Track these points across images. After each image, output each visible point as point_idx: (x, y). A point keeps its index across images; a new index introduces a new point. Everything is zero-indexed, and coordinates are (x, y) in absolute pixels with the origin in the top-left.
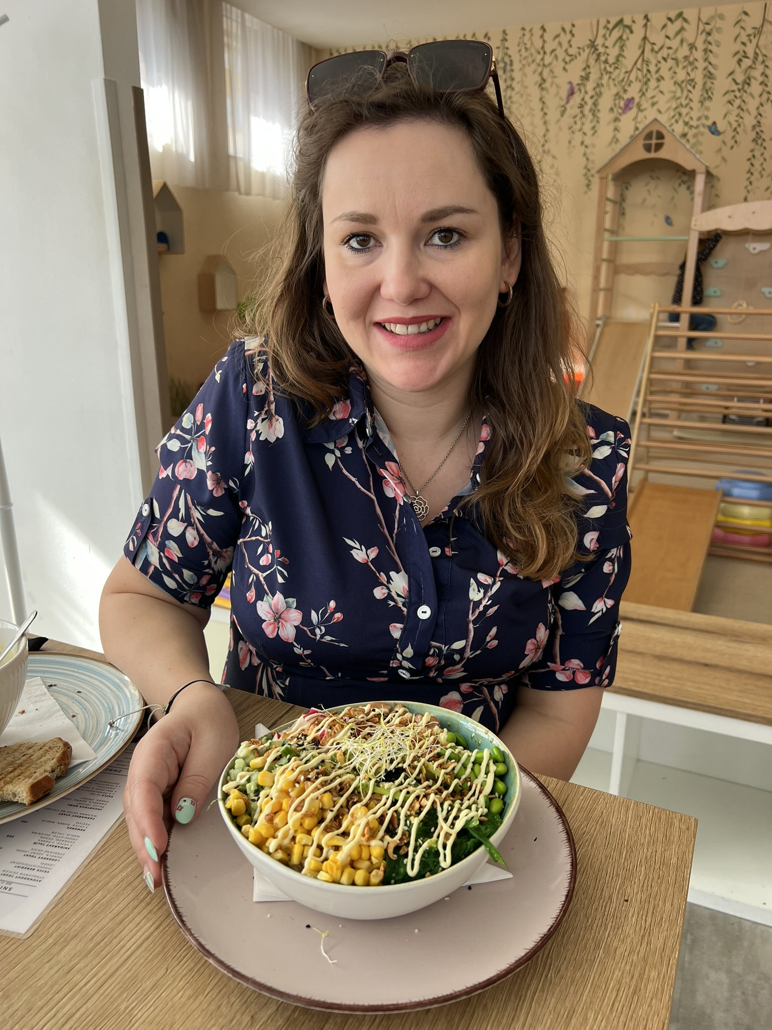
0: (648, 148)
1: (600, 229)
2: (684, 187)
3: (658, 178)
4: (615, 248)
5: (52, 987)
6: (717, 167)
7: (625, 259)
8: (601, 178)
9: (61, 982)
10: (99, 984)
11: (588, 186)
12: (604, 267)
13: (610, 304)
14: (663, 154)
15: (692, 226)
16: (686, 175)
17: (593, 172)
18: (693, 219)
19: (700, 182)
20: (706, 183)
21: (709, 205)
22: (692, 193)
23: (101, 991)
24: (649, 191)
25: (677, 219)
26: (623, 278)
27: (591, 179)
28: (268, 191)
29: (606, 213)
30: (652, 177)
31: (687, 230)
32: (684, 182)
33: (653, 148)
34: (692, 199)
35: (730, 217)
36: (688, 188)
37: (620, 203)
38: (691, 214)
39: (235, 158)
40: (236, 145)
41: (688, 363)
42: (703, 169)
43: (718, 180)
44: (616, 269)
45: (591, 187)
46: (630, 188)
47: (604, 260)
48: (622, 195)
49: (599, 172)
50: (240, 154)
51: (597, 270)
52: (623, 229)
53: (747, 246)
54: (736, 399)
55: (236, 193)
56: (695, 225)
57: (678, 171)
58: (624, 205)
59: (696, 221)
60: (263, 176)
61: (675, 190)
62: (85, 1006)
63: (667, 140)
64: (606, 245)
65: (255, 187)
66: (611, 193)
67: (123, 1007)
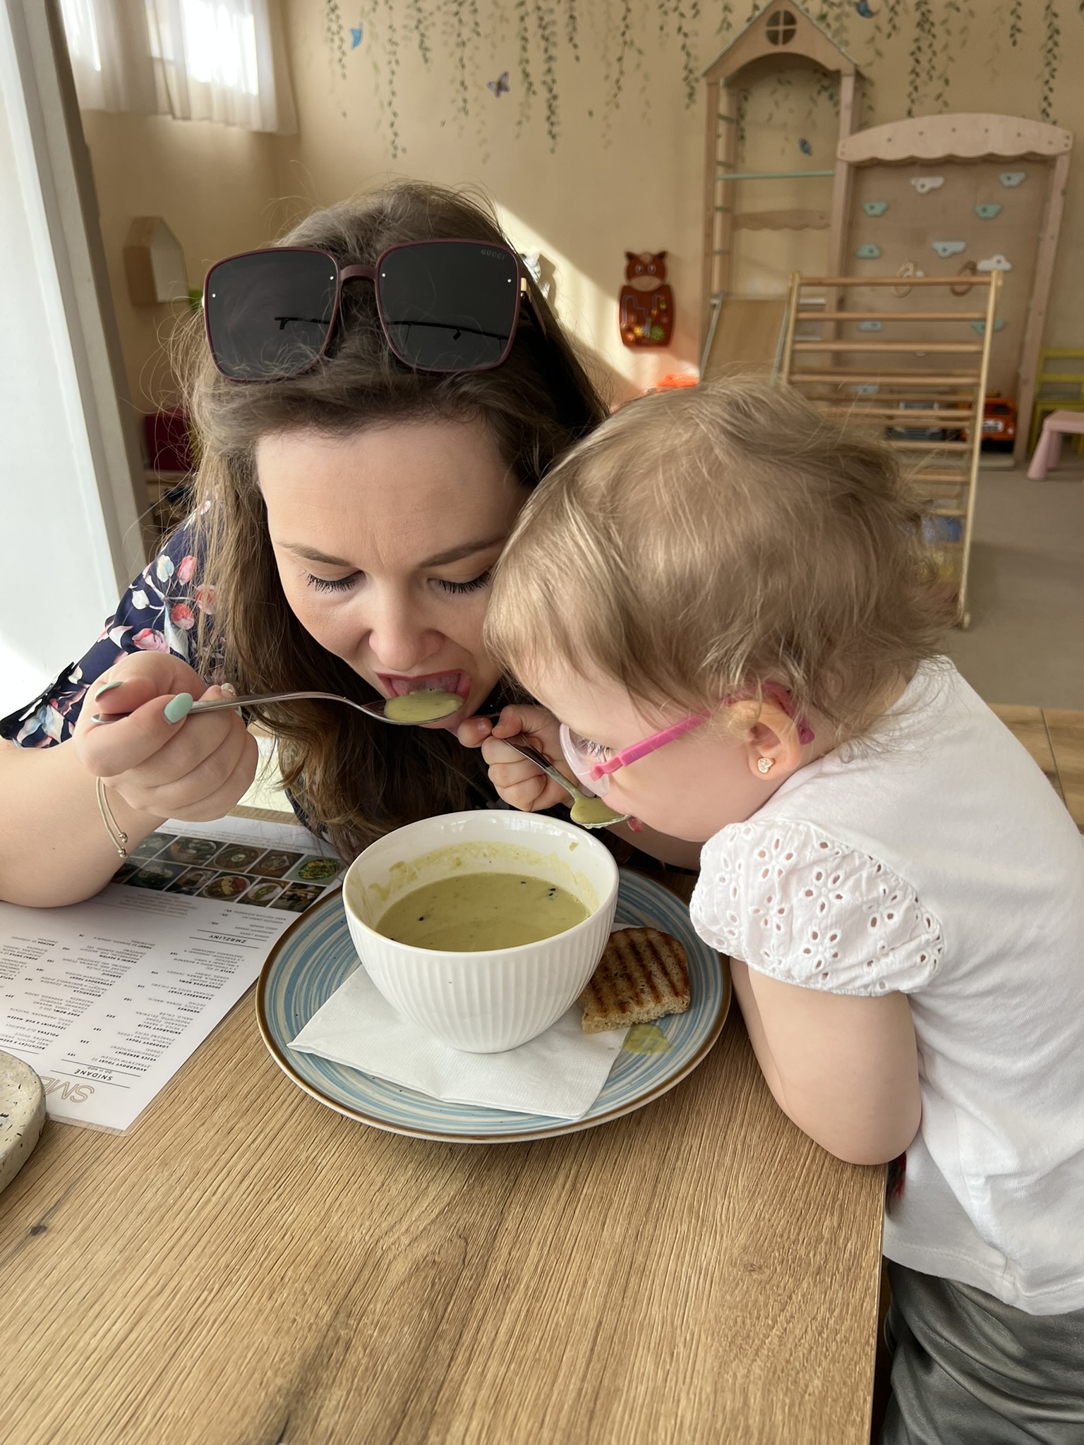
0: (773, 37)
1: (711, 162)
2: (825, 95)
3: (789, 82)
4: (732, 190)
5: (215, 1149)
6: (870, 64)
7: (748, 205)
8: (710, 85)
9: (224, 1143)
10: (268, 1140)
11: (691, 95)
12: (718, 218)
13: (728, 274)
14: (795, 47)
15: (839, 155)
16: (827, 78)
17: (698, 74)
18: (840, 144)
19: (847, 88)
20: (856, 89)
21: (860, 124)
22: (837, 104)
23: (274, 1145)
24: (777, 103)
25: (817, 144)
26: (745, 235)
27: (694, 84)
28: (217, 114)
29: (719, 136)
30: (780, 82)
31: (832, 160)
32: (825, 88)
33: (781, 37)
34: (838, 114)
35: (889, 140)
36: (831, 97)
37: (737, 120)
38: (835, 137)
39: (162, 61)
40: (160, 42)
41: (839, 357)
42: (851, 70)
43: (872, 83)
44: (735, 222)
45: (694, 97)
46: (750, 99)
47: (718, 209)
48: (739, 109)
49: (706, 74)
50: (169, 55)
51: (709, 224)
52: (743, 162)
53: (913, 182)
54: (902, 405)
55: (169, 117)
56: (843, 153)
57: (816, 71)
58: (743, 124)
59: (844, 146)
60: (207, 88)
61: (812, 99)
62: (260, 1161)
63: (801, 26)
64: (720, 186)
65: (197, 107)
66: (723, 107)
67: (303, 1157)
